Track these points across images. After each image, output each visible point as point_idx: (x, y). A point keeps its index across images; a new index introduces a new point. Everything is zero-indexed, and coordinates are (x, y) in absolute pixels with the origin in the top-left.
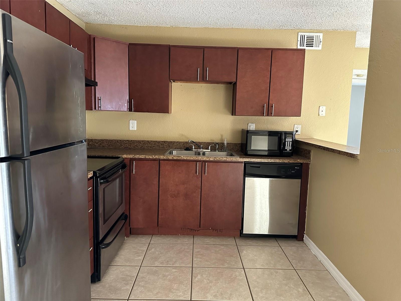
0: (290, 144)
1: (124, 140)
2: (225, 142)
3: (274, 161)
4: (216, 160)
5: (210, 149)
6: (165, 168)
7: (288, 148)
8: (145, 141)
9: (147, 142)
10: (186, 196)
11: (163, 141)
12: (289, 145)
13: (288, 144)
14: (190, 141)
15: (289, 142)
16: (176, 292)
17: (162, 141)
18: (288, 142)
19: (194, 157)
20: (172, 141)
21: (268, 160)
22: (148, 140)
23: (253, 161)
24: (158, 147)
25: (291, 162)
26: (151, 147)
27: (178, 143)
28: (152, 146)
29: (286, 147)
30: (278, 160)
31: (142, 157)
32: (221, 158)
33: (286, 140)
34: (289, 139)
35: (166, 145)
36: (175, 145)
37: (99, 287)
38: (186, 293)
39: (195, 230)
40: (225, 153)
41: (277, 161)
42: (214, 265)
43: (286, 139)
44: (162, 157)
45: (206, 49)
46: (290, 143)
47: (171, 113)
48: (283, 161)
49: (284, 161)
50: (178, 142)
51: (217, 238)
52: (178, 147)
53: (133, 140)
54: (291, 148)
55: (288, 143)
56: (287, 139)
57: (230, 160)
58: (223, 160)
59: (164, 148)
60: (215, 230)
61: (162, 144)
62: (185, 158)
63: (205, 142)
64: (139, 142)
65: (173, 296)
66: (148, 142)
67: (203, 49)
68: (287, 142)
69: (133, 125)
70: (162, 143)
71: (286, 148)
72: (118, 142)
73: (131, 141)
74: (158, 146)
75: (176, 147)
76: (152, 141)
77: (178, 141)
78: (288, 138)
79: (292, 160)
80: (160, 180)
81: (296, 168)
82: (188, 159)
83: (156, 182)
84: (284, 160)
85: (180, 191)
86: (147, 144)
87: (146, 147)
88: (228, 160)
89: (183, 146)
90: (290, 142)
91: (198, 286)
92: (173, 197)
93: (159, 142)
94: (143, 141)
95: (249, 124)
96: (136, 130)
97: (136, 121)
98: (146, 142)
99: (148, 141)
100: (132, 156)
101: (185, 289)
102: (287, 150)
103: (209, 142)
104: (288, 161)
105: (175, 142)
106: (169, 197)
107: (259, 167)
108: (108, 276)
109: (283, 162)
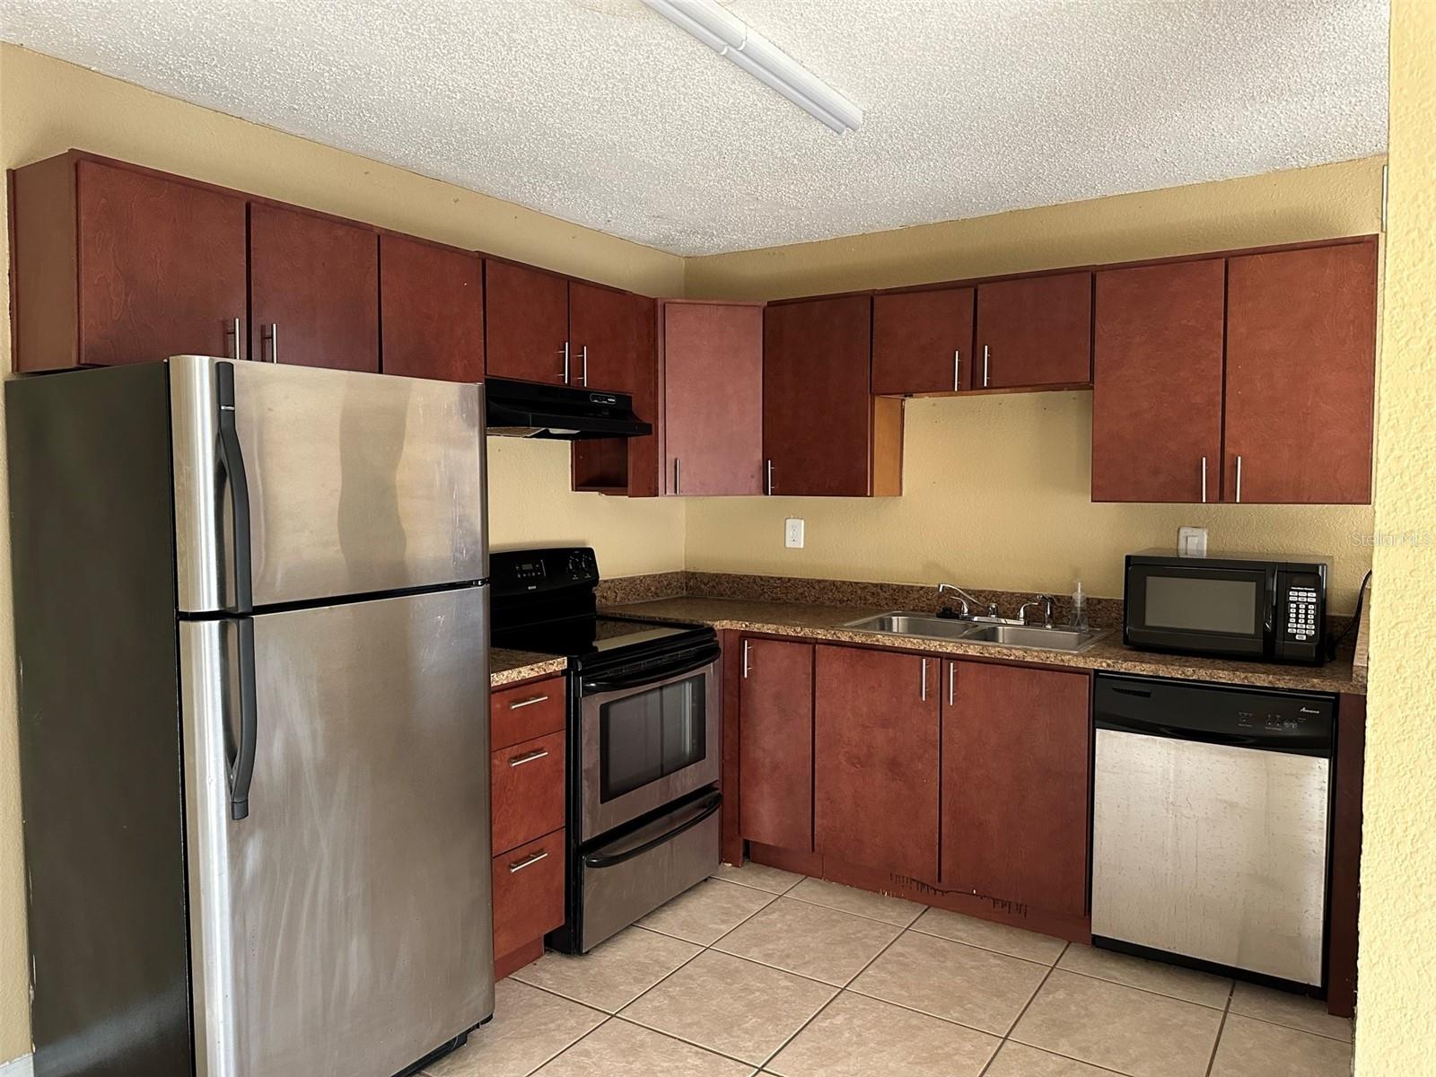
0: (1306, 614)
1: (773, 578)
2: (1078, 597)
3: (1211, 676)
4: (987, 655)
5: (1024, 618)
6: (832, 669)
7: (1302, 628)
8: (827, 581)
9: (830, 585)
10: (894, 765)
11: (876, 585)
12: (1306, 619)
13: (1297, 613)
14: (942, 586)
15: (1303, 606)
16: (738, 1037)
17: (872, 584)
18: (1298, 606)
19: (915, 641)
20: (903, 586)
21: (1186, 669)
22: (834, 579)
23: (1122, 670)
24: (863, 602)
25: (1281, 685)
26: (841, 601)
27: (921, 592)
28: (845, 599)
29: (1289, 625)
30: (1226, 673)
31: (769, 629)
32: (1005, 651)
33: (1291, 599)
34: (1305, 594)
35: (886, 599)
36: (914, 599)
37: (574, 968)
38: (764, 1046)
39: (935, 890)
40: (1072, 636)
41: (1221, 675)
42: (914, 1003)
43: (1291, 593)
44: (821, 634)
45: (984, 285)
46: (1307, 609)
47: (901, 494)
48: (1246, 677)
49: (1253, 679)
50: (922, 588)
51: (1004, 930)
52: (921, 605)
53: (795, 579)
54: (1313, 632)
55: (1298, 608)
56: (1296, 594)
57: (1036, 660)
58: (1012, 658)
59: (880, 606)
60: (1000, 903)
61: (873, 593)
62: (888, 643)
63: (1013, 594)
64: (810, 584)
65: (724, 1044)
66: (834, 585)
67: (973, 289)
68: (1294, 606)
69: (796, 534)
70: (874, 590)
71: (1289, 630)
72: (754, 582)
73: (789, 579)
74: (860, 599)
75: (917, 606)
76: (844, 582)
77: (923, 585)
78: (1298, 591)
79: (1288, 678)
80: (817, 705)
81: (1304, 710)
82: (896, 645)
83: (807, 710)
84: (1250, 675)
85: (874, 748)
86: (831, 591)
87: (829, 599)
88: (1028, 659)
89: (938, 601)
90: (1307, 606)
91: (813, 1041)
92: (854, 764)
93: (864, 587)
94: (819, 581)
95: (1183, 531)
96: (802, 546)
97: (803, 521)
98: (827, 584)
99: (833, 583)
100: (744, 625)
101: (770, 1036)
102: (1297, 637)
103: (1027, 594)
104: (1270, 682)
105: (913, 587)
106: (844, 763)
107: (1147, 695)
108: (612, 950)
109: (1246, 682)
